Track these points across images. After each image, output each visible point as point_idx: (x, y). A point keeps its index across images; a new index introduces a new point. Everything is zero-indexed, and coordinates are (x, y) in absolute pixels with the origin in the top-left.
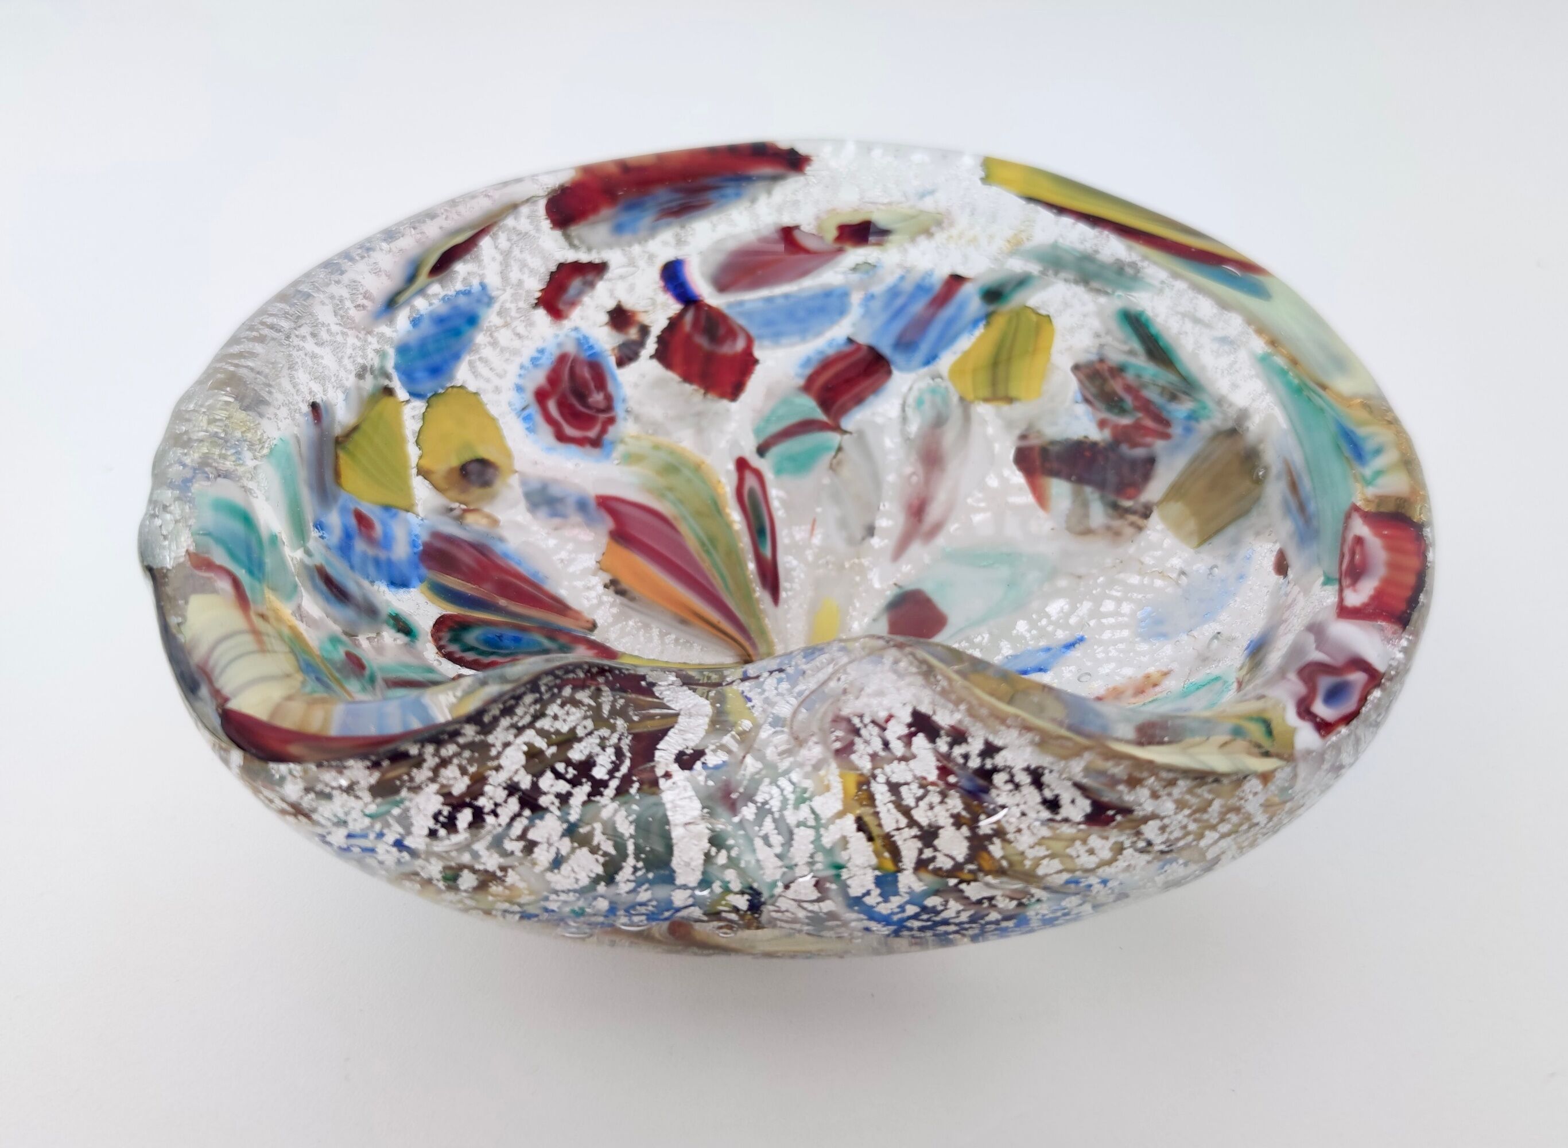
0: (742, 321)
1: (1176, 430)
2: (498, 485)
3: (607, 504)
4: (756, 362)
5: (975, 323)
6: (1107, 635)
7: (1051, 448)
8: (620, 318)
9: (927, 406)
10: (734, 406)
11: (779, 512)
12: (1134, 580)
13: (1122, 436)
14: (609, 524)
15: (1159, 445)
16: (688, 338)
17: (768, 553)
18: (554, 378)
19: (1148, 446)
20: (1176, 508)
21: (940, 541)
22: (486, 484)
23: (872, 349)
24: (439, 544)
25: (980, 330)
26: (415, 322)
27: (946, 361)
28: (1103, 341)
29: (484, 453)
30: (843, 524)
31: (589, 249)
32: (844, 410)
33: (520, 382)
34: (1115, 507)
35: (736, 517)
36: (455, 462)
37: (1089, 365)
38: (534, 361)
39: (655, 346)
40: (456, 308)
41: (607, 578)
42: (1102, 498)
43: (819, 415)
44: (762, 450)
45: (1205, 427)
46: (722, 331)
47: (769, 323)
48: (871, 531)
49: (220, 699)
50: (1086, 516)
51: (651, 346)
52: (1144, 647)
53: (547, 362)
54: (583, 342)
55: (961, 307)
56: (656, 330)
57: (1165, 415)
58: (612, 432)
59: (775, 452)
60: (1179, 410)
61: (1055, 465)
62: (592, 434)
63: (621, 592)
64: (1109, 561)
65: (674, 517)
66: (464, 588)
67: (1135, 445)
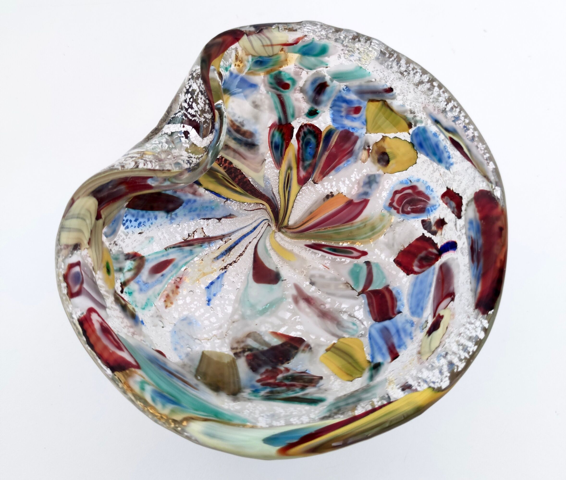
0: (426, 273)
1: (258, 385)
2: (379, 165)
3: (365, 202)
4: (408, 274)
5: (373, 357)
6: (202, 310)
7: (296, 351)
8: (441, 223)
9: (351, 325)
10: (392, 260)
11: (338, 259)
12: (214, 332)
13: (275, 372)
14: (356, 201)
15: (258, 377)
16: (426, 249)
17: (324, 249)
18: (420, 193)
19: (262, 374)
20: (226, 360)
22: (379, 161)
23: (390, 318)
24: (353, 138)
25: (369, 358)
26: (435, 135)
27: (365, 341)
28: (322, 390)
29: (391, 162)
30: (322, 277)
31: (466, 210)
32: (369, 297)
33: (421, 181)
34: (250, 350)
35: (345, 245)
36: (388, 151)
37: (317, 382)
38: (428, 187)
39: (428, 237)
40: (443, 153)
41: (335, 193)
42: (257, 349)
43: (371, 288)
44: (368, 263)
45: (247, 391)
46: (424, 263)
47: (422, 282)
48: (312, 283)
49: (249, 34)
50: (256, 340)
51: (428, 235)
52: (186, 313)
53: (427, 192)
54: (434, 207)
55: (383, 355)
56: (433, 237)
57: (268, 387)
58: (394, 211)
59: (365, 267)
61: (286, 347)
62: (395, 204)
63: (328, 197)
64: (230, 332)
65: (352, 224)
66: (333, 141)
67: (267, 371)
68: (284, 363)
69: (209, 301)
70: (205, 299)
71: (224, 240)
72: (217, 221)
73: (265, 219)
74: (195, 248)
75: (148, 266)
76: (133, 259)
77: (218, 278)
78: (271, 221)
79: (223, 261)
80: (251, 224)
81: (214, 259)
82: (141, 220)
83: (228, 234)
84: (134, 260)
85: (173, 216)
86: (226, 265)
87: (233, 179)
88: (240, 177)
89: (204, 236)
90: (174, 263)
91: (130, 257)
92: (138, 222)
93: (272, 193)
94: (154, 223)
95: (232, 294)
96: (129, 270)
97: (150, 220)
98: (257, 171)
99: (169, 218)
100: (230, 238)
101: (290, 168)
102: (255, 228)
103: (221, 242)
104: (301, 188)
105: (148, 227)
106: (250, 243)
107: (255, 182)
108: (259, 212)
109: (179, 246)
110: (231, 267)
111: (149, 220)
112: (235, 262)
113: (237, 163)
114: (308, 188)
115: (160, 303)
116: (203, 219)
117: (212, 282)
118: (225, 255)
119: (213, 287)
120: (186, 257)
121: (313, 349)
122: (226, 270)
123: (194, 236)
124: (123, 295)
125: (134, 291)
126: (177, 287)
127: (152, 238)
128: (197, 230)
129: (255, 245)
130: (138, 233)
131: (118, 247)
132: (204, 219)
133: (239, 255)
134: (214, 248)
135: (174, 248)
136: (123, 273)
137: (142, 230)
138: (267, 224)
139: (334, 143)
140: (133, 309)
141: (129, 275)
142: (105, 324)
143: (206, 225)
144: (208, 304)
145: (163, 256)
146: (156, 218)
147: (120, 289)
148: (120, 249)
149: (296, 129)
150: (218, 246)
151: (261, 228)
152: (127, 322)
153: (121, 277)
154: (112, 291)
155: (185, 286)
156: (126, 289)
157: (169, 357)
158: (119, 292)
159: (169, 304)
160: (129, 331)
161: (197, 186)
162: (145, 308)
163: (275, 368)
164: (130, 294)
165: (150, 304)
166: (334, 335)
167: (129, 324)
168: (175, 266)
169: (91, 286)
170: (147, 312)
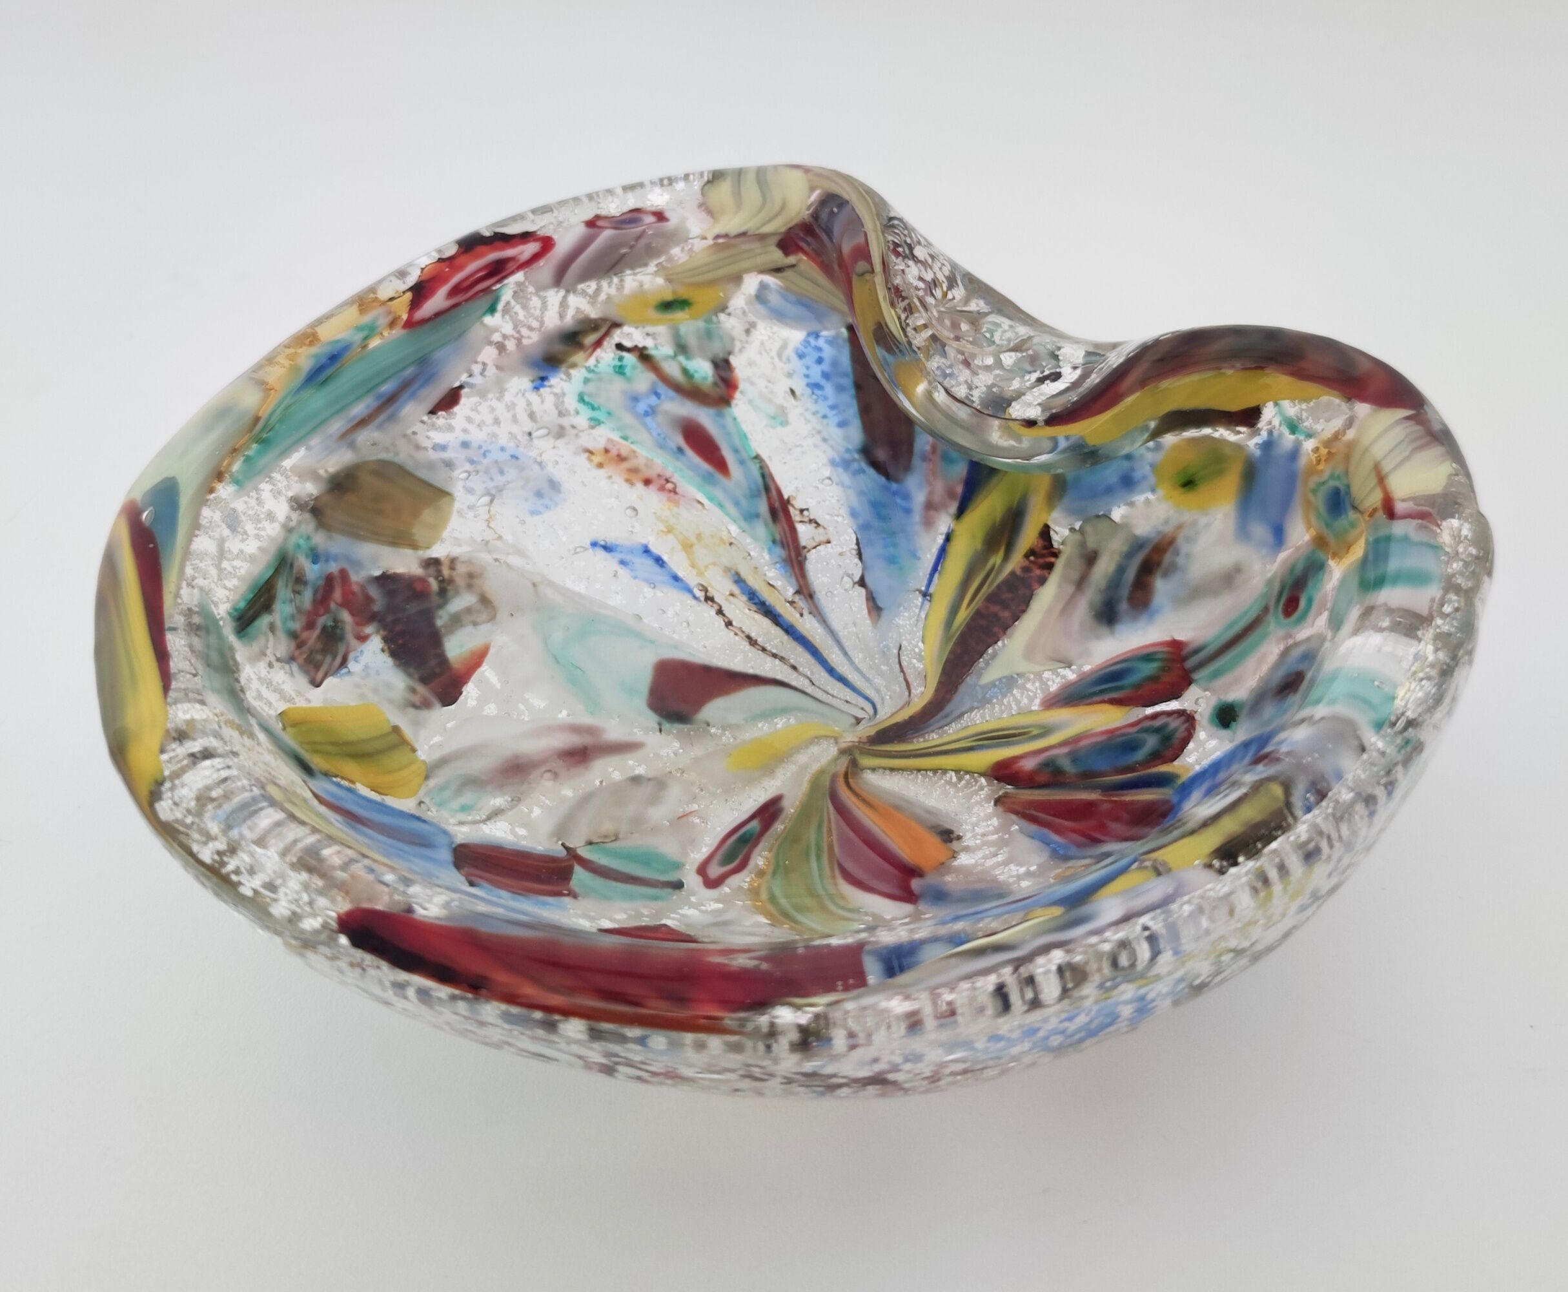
1: (333, 568)
3: (907, 897)
5: (339, 785)
6: (576, 528)
7: (415, 676)
9: (464, 801)
10: (670, 923)
13: (362, 612)
14: (917, 883)
15: (357, 577)
17: (755, 823)
19: (363, 587)
20: (418, 532)
21: (586, 720)
23: (458, 866)
27: (404, 806)
28: (272, 659)
30: (654, 800)
32: (549, 859)
34: (442, 592)
35: (758, 859)
37: (304, 671)
41: (955, 844)
42: (441, 606)
44: (677, 885)
45: (319, 539)
48: (636, 779)
50: (468, 610)
57: (321, 583)
59: (663, 877)
60: (312, 571)
61: (433, 663)
63: (946, 832)
64: (503, 570)
65: (834, 877)
66: (1137, 795)
67: (369, 600)
68: (386, 640)
69: (607, 548)
70: (611, 537)
71: (797, 598)
72: (857, 578)
73: (879, 706)
74: (766, 525)
75: (704, 417)
76: (719, 381)
77: (676, 578)
78: (873, 723)
79: (732, 595)
80: (857, 669)
81: (737, 574)
82: (829, 389)
83: (816, 607)
84: (715, 384)
85: (855, 466)
86: (716, 599)
87: (992, 598)
88: (1006, 614)
89: (805, 548)
90: (718, 476)
91: (724, 374)
92: (823, 382)
93: (964, 709)
94: (825, 421)
95: (624, 602)
96: (685, 371)
97: (834, 412)
98: (1029, 653)
99: (848, 456)
100: (805, 612)
101: (1046, 731)
102: (842, 680)
103: (791, 591)
104: (982, 774)
105: (814, 408)
106: (794, 668)
107: (994, 656)
108: (899, 688)
109: (767, 485)
110: (713, 613)
111: (833, 407)
112: (729, 624)
113: (1047, 595)
114: (981, 788)
115: (601, 437)
116: (857, 539)
117: (663, 562)
118: (751, 599)
119: (649, 563)
120: (737, 504)
121: (411, 711)
122: (702, 599)
123: (801, 522)
124: (609, 344)
125: (629, 380)
126: (647, 482)
127: (785, 423)
128: (820, 529)
129: (786, 680)
130: (794, 388)
131: (744, 337)
132: (858, 543)
133: (753, 635)
134: (770, 574)
135: (763, 476)
136: (675, 355)
137: (803, 395)
138: (860, 714)
139: (1131, 799)
140: (574, 366)
141: (672, 369)
142: (511, 266)
143: (839, 550)
144: (594, 544)
145: (736, 451)
146: (842, 424)
147: (628, 344)
148: (738, 345)
149: (1173, 705)
150: (778, 584)
151: (848, 698)
152: (532, 339)
153: (662, 349)
154: (614, 314)
155: (651, 500)
156: (630, 359)
157: (441, 418)
158: (617, 336)
159: (597, 459)
160: (505, 337)
161: (953, 508)
162: (581, 399)
163: (373, 617)
164: (620, 370)
165: (596, 414)
166: (443, 762)
167: (525, 342)
168: (708, 479)
169: (611, 248)
170: (571, 403)
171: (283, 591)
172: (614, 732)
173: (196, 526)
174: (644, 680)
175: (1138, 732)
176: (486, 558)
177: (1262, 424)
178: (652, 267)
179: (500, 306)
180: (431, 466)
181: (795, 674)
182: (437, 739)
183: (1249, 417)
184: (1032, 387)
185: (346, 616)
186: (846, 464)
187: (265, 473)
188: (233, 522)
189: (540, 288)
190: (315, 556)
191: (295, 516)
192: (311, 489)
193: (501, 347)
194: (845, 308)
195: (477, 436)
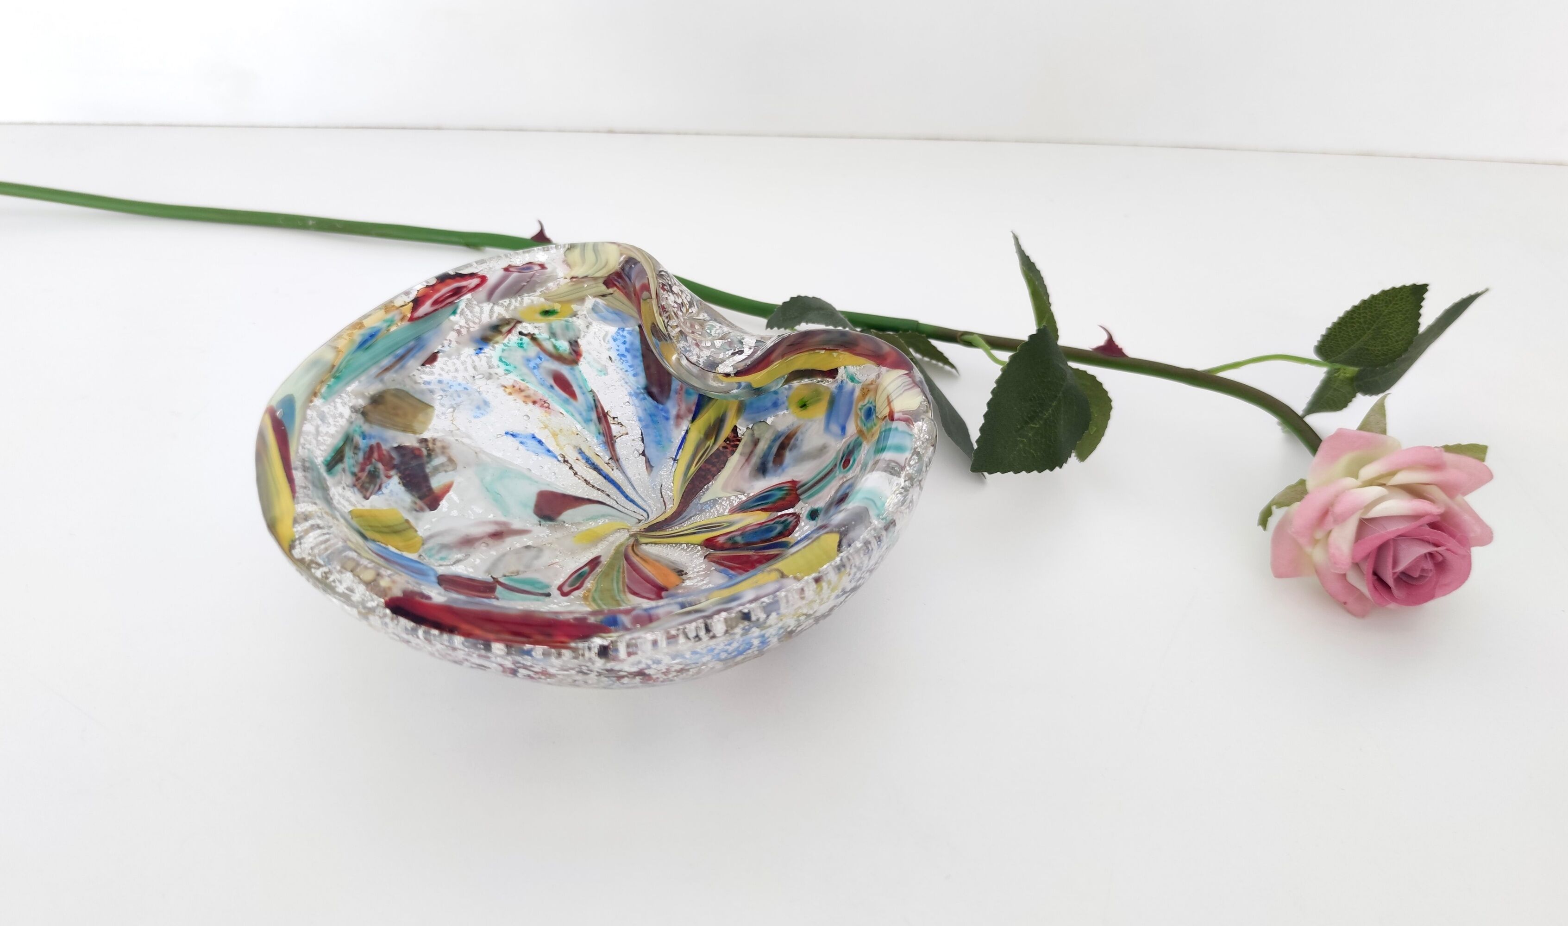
1: (373, 442)
6: (498, 425)
7: (416, 496)
9: (442, 556)
11: (566, 574)
12: (462, 430)
13: (389, 465)
14: (664, 593)
15: (385, 447)
17: (587, 567)
19: (388, 452)
20: (416, 427)
21: (502, 519)
27: (410, 555)
28: (345, 485)
30: (537, 557)
32: (484, 582)
34: (429, 455)
35: (588, 584)
37: (360, 491)
41: (684, 577)
42: (428, 463)
43: (499, 588)
44: (545, 595)
45: (366, 428)
48: (527, 547)
50: (442, 465)
52: (495, 406)
57: (367, 449)
60: (363, 444)
61: (425, 490)
63: (681, 572)
64: (460, 445)
65: (624, 592)
66: (769, 552)
67: (392, 458)
68: (400, 478)
69: (513, 435)
70: (515, 430)
71: (610, 461)
72: (641, 452)
73: (650, 514)
74: (596, 425)
75: (564, 370)
76: (572, 352)
77: (549, 451)
78: (647, 522)
79: (577, 459)
80: (640, 496)
81: (580, 449)
82: (629, 357)
83: (620, 466)
84: (570, 353)
85: (642, 396)
86: (569, 462)
87: (707, 462)
88: (714, 469)
89: (615, 436)
90: (571, 400)
91: (574, 348)
92: (626, 353)
93: (692, 515)
94: (627, 373)
95: (522, 462)
96: (555, 347)
97: (632, 369)
98: (725, 487)
99: (638, 391)
100: (615, 468)
101: (731, 524)
102: (632, 501)
103: (608, 458)
104: (698, 545)
105: (621, 366)
106: (608, 495)
107: (708, 489)
108: (660, 505)
109: (596, 406)
110: (568, 468)
111: (630, 366)
112: (575, 474)
113: (735, 460)
114: (698, 551)
115: (511, 379)
116: (642, 433)
117: (543, 443)
118: (587, 462)
119: (535, 443)
120: (581, 414)
121: (414, 512)
122: (562, 461)
123: (614, 424)
124: (515, 332)
125: (525, 350)
126: (534, 403)
127: (606, 374)
128: (623, 427)
129: (604, 501)
130: (611, 356)
131: (585, 330)
132: (642, 435)
133: (588, 479)
134: (597, 449)
135: (594, 400)
136: (550, 338)
137: (616, 360)
138: (641, 518)
139: (766, 554)
140: (497, 342)
141: (548, 345)
142: (465, 290)
143: (633, 438)
144: (507, 433)
145: (581, 388)
146: (635, 375)
147: (525, 332)
148: (582, 334)
149: (791, 511)
150: (601, 454)
151: (635, 510)
152: (475, 328)
153: (543, 335)
154: (518, 316)
155: (537, 412)
156: (526, 339)
157: (428, 368)
158: (520, 328)
159: (508, 390)
160: (461, 327)
161: (690, 417)
162: (501, 360)
163: (394, 467)
164: (521, 345)
165: (507, 368)
166: (431, 537)
167: (472, 330)
168: (566, 401)
169: (516, 282)
170: (495, 361)
171: (348, 453)
172: (516, 525)
173: (304, 419)
174: (532, 500)
175: (774, 524)
176: (451, 439)
177: (839, 377)
178: (538, 293)
179: (459, 311)
180: (422, 392)
181: (609, 499)
182: (428, 526)
183: (833, 373)
184: (729, 358)
185: (380, 466)
186: (637, 395)
187: (338, 393)
188: (323, 417)
189: (480, 302)
190: (364, 436)
191: (354, 415)
192: (361, 402)
193: (459, 332)
194: (637, 316)
195: (446, 377)
